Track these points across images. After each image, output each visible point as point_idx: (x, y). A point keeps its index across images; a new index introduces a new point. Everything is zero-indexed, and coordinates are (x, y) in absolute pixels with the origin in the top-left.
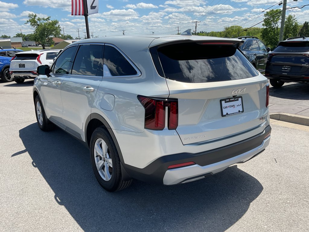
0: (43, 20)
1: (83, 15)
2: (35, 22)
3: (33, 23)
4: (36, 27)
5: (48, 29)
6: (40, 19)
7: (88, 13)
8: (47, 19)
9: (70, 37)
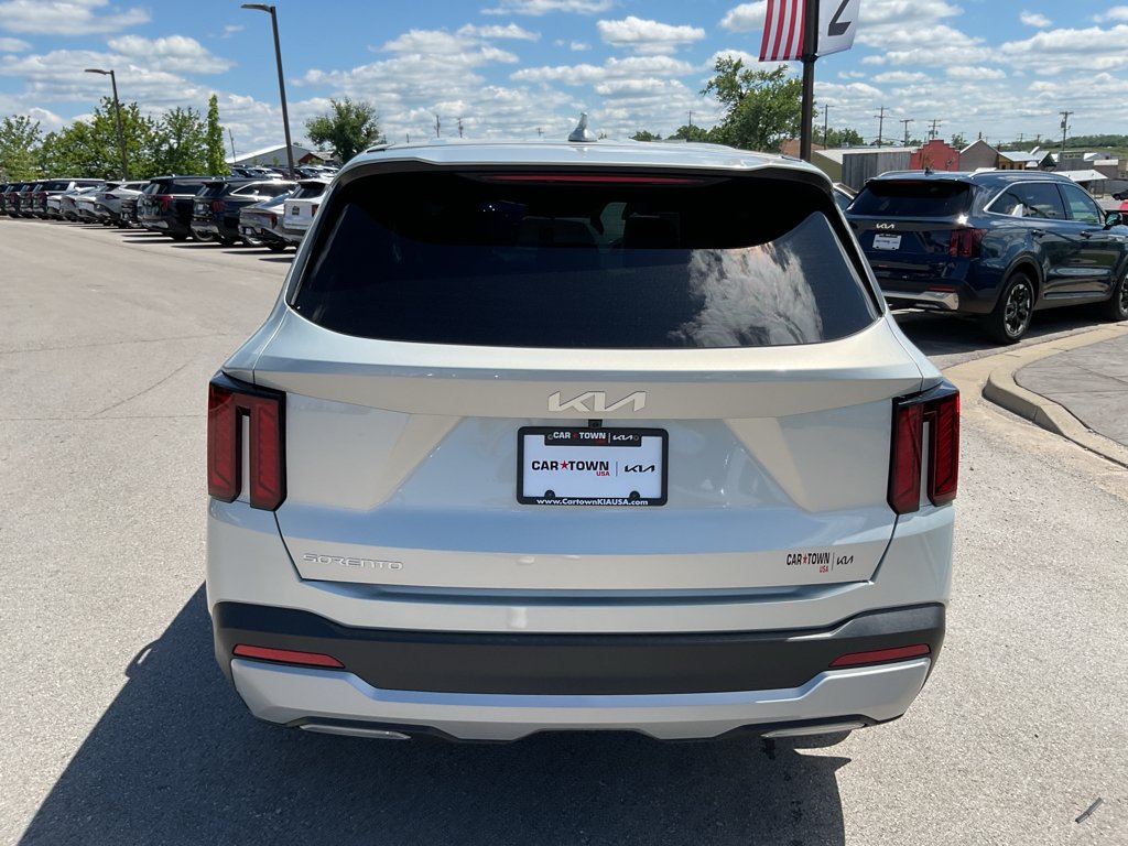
0: (762, 79)
1: (797, 58)
2: (734, 86)
3: (724, 89)
4: (732, 102)
5: (770, 108)
6: (752, 76)
7: (816, 51)
8: (775, 74)
9: (852, 139)
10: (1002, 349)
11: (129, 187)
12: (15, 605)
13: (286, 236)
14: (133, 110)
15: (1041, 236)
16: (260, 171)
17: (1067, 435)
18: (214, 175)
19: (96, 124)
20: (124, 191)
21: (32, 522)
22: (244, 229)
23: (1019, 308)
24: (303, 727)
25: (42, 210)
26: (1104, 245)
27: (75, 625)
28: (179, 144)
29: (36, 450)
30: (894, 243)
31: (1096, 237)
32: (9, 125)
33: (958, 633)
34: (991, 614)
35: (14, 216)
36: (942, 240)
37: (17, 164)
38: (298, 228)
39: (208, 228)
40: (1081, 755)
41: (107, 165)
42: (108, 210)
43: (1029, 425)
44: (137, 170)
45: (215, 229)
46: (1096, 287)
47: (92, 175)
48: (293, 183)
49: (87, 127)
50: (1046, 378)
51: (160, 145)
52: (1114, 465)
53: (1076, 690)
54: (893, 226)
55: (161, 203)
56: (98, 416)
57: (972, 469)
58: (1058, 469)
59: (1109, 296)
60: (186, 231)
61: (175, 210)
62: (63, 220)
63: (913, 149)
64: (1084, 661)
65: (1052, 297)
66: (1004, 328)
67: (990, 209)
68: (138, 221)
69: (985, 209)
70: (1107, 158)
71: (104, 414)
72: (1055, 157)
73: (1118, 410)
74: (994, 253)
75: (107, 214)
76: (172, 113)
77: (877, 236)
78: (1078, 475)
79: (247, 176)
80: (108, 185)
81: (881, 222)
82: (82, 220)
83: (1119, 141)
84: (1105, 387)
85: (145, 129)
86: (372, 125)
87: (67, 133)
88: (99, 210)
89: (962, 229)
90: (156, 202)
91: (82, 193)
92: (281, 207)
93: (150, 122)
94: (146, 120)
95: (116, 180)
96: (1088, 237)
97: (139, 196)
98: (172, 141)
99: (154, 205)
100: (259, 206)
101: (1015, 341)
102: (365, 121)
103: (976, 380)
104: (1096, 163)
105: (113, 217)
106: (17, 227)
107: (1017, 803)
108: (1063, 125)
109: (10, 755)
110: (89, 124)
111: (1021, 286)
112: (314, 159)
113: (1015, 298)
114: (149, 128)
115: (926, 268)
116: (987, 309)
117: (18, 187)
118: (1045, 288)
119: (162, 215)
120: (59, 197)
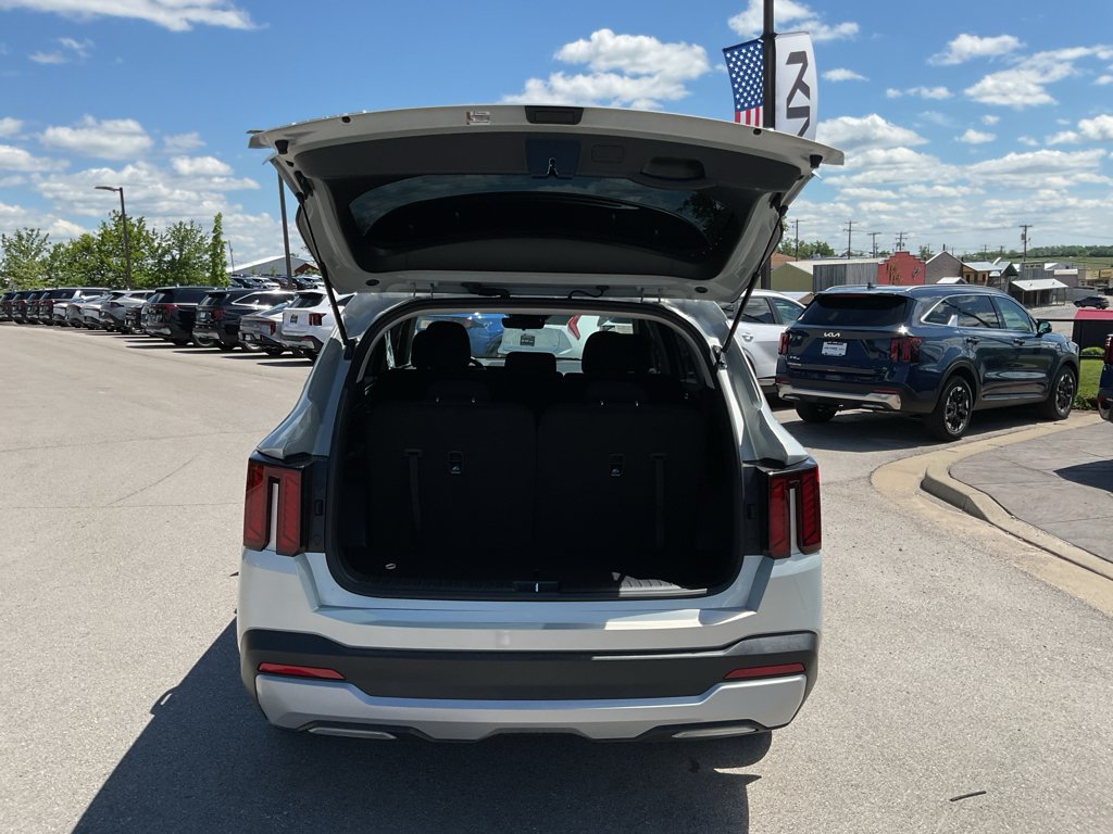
9: (824, 251)
10: (944, 445)
11: (133, 296)
12: (54, 660)
13: (283, 342)
14: (140, 223)
15: (976, 343)
16: (258, 281)
17: (992, 521)
18: (215, 285)
19: (102, 236)
20: (130, 300)
21: (63, 594)
22: (244, 335)
23: (958, 408)
24: (311, 731)
25: (48, 317)
26: (1037, 351)
27: (106, 675)
28: (181, 255)
29: (60, 533)
30: (840, 350)
31: (1029, 344)
32: (20, 237)
33: (867, 682)
34: (898, 667)
35: (20, 322)
36: (884, 347)
37: (26, 273)
38: (296, 334)
39: (210, 334)
40: (956, 774)
41: (111, 274)
42: (112, 317)
43: (960, 513)
44: (140, 278)
45: (216, 336)
46: (1035, 389)
47: (95, 283)
48: (291, 293)
49: (93, 239)
50: (977, 471)
51: (163, 255)
52: (1030, 546)
53: (962, 726)
54: (839, 335)
55: (165, 311)
56: (114, 505)
57: (901, 550)
58: (979, 551)
59: (1045, 398)
60: (187, 336)
61: (178, 318)
62: (67, 326)
63: (880, 260)
64: (972, 704)
65: (989, 399)
66: (945, 427)
67: (926, 320)
68: (140, 328)
69: (922, 319)
70: (1067, 268)
71: (120, 503)
72: (1017, 267)
73: (1039, 499)
74: (931, 359)
75: (111, 321)
76: (175, 226)
77: (825, 344)
78: (998, 555)
79: (246, 286)
80: (114, 294)
81: (828, 331)
82: (86, 326)
83: (1080, 252)
84: (1031, 478)
85: (149, 241)
87: (74, 244)
88: (104, 317)
89: (900, 337)
90: (160, 309)
91: (88, 301)
92: (280, 315)
93: (154, 234)
94: (151, 232)
95: (120, 288)
96: (1021, 343)
97: (144, 305)
98: (175, 252)
99: (158, 313)
100: (259, 315)
101: (957, 438)
103: (916, 473)
104: (1057, 272)
105: (117, 325)
106: (23, 333)
107: (895, 810)
108: (1024, 237)
109: (59, 774)
110: (95, 236)
111: (959, 389)
112: (310, 269)
113: (953, 399)
114: (153, 240)
115: (872, 372)
116: (928, 409)
117: (24, 295)
118: (982, 390)
119: (165, 322)
120: (65, 305)
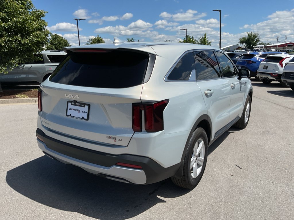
86: (258, 38)
93: (196, 40)
102: (256, 37)
